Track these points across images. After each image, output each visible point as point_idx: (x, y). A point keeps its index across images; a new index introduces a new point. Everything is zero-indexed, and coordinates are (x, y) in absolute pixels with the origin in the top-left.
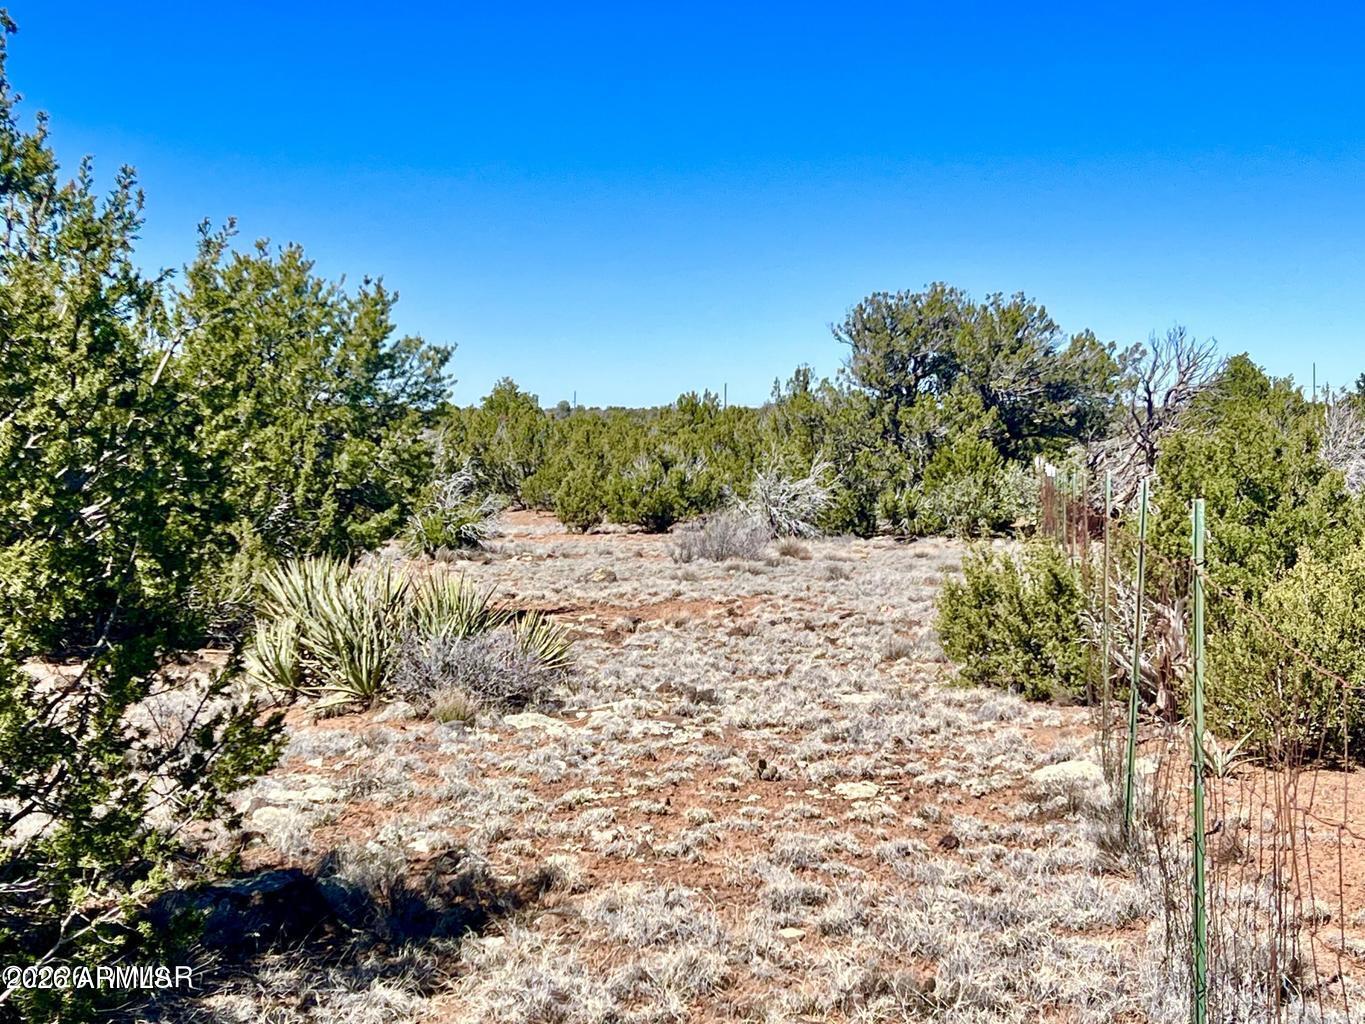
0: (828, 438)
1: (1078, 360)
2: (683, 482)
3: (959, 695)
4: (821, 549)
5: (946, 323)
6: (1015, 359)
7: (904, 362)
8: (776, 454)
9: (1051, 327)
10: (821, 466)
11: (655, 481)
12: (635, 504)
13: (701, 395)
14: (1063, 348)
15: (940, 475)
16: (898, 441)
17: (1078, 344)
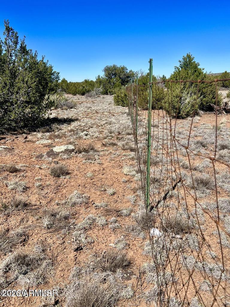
0: (102, 83)
1: (130, 73)
2: (86, 89)
3: (116, 106)
4: (102, 96)
5: (115, 69)
6: (123, 73)
7: (111, 74)
8: (96, 85)
9: (127, 69)
10: (102, 86)
11: (82, 89)
12: (80, 92)
13: (87, 79)
14: (128, 72)
15: (115, 87)
16: (110, 84)
17: (130, 71)
